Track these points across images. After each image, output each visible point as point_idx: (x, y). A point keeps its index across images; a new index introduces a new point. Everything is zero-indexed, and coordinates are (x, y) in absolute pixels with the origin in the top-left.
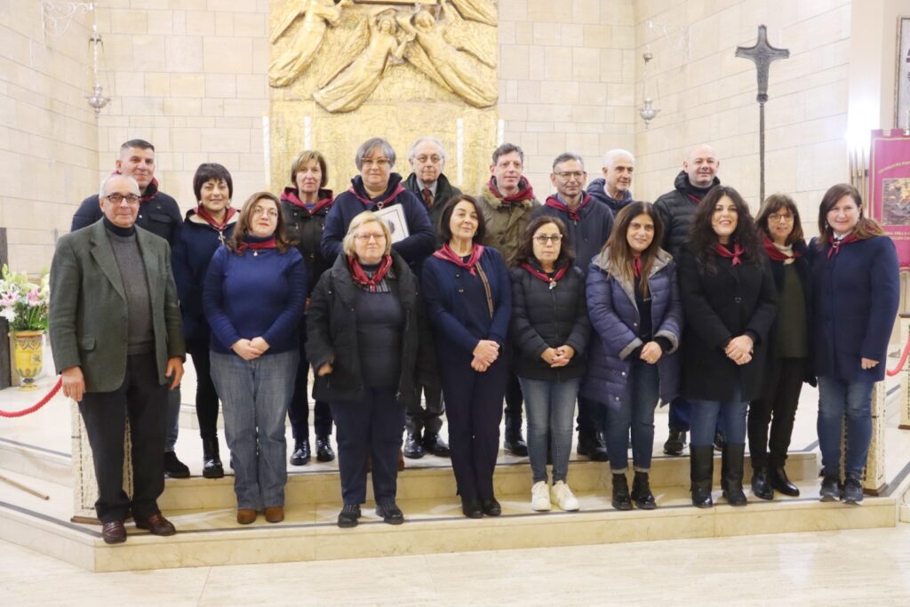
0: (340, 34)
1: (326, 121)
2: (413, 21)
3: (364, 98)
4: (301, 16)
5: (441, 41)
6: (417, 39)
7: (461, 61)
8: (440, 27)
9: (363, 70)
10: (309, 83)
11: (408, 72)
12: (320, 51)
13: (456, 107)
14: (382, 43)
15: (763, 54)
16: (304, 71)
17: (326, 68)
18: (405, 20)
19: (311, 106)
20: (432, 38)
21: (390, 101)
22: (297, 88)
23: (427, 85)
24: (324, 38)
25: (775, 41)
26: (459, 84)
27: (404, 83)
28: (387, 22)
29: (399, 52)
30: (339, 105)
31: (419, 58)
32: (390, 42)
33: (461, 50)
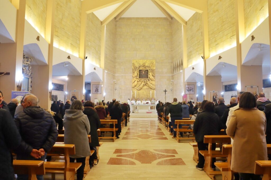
0: (139, 82)
1: (137, 91)
2: (146, 81)
3: (141, 89)
4: (135, 81)
5: (149, 83)
6: (147, 83)
7: (151, 85)
8: (149, 82)
9: (141, 86)
10: (136, 87)
11: (146, 86)
12: (137, 84)
13: (151, 89)
14: (143, 83)
15: (165, 91)
16: (135, 86)
17: (138, 86)
18: (145, 81)
19: (136, 90)
20: (148, 83)
21: (144, 89)
22: (135, 88)
23: (148, 87)
24: (137, 83)
25: (166, 90)
26: (151, 87)
27: (145, 87)
28: (144, 81)
29: (145, 84)
30: (139, 89)
31: (147, 85)
32: (144, 83)
33: (151, 84)
